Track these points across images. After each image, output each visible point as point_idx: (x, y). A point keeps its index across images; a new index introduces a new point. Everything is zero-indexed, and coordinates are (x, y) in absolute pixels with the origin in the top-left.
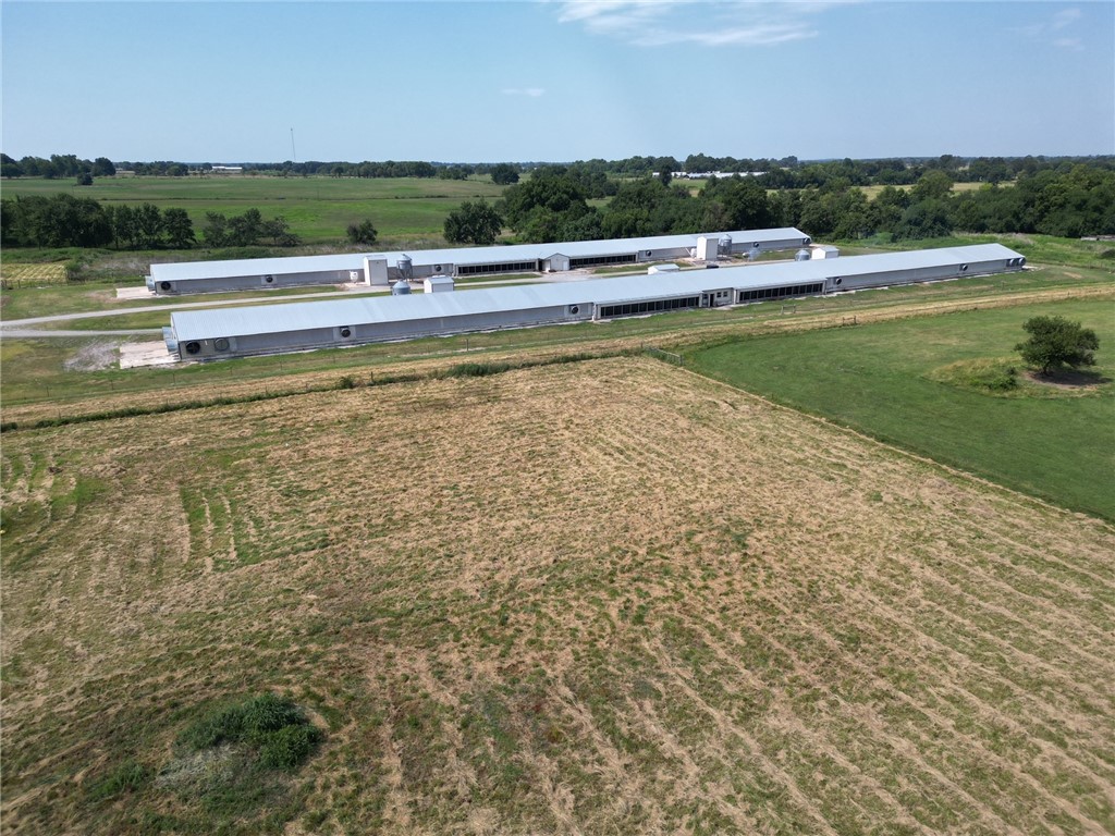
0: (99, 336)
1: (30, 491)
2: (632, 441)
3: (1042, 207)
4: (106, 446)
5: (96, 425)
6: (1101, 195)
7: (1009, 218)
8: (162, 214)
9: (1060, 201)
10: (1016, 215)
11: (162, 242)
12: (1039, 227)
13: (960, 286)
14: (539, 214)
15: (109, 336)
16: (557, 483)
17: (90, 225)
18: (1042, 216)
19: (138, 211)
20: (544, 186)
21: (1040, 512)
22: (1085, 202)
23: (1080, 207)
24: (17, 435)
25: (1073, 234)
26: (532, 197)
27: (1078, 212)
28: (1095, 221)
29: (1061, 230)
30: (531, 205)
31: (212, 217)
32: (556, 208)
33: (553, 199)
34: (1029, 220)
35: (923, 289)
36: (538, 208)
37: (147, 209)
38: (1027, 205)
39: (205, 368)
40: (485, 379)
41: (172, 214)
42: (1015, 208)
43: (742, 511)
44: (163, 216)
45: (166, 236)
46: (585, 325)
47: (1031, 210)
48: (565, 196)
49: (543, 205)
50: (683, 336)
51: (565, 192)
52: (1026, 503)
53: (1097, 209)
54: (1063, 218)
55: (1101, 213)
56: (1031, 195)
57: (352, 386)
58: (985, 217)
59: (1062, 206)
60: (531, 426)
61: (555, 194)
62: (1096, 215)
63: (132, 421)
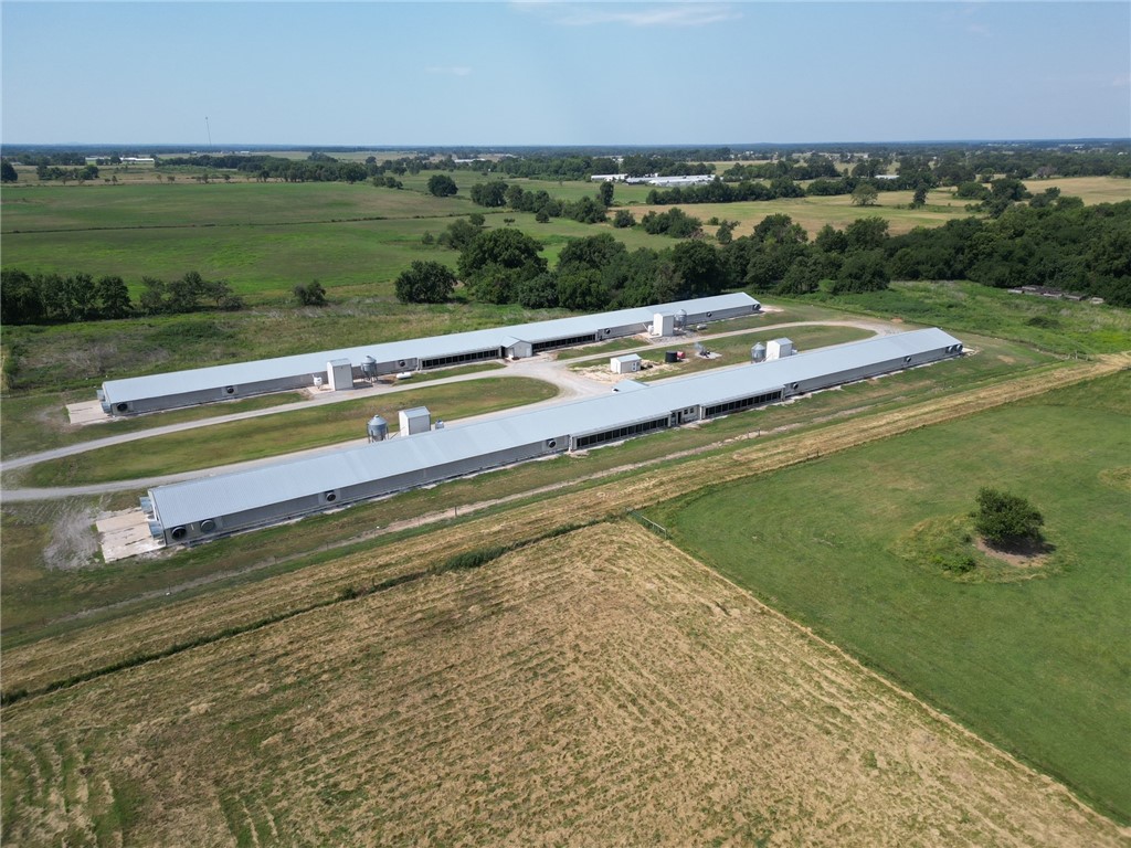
0: (69, 498)
1: (68, 811)
2: (641, 681)
3: (971, 255)
4: (126, 720)
5: (108, 681)
6: (1024, 247)
7: (941, 265)
8: (95, 280)
9: (988, 250)
10: (947, 263)
11: (96, 310)
12: (969, 273)
13: (906, 382)
14: (492, 272)
15: (78, 498)
16: (582, 761)
17: (19, 299)
18: (971, 263)
19: (70, 281)
20: (496, 241)
21: (1012, 773)
22: (1011, 253)
23: (1007, 257)
24: (28, 707)
25: (1001, 284)
26: (484, 252)
27: (1004, 262)
28: (1020, 272)
29: (990, 279)
30: (483, 261)
31: (150, 282)
32: (510, 264)
33: (505, 255)
34: (959, 267)
35: (872, 388)
36: (490, 265)
37: (79, 279)
38: (957, 253)
39: (194, 556)
40: (482, 569)
41: (107, 283)
42: (947, 256)
43: (758, 800)
44: (97, 284)
45: (99, 303)
46: (563, 460)
47: (961, 257)
48: (517, 252)
49: (496, 262)
50: (662, 483)
51: (517, 248)
52: (1000, 762)
53: (1023, 261)
54: (990, 268)
55: (1025, 264)
56: (960, 243)
57: (354, 596)
58: (918, 263)
59: (990, 255)
60: (542, 659)
61: (507, 249)
62: (1020, 266)
63: (142, 672)
